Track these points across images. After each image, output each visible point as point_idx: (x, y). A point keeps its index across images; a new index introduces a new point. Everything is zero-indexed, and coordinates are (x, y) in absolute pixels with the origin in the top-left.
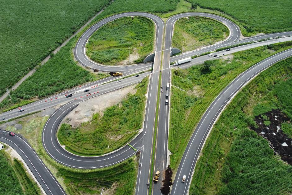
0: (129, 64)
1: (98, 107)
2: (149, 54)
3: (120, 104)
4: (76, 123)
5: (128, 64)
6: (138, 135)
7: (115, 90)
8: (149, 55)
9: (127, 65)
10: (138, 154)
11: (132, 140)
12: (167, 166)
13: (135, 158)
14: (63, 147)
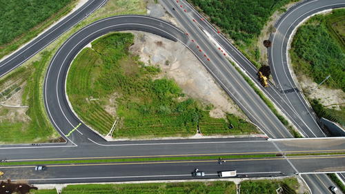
0: (306, 92)
1: (176, 67)
2: (341, 125)
3: (186, 98)
4: (138, 49)
5: (304, 91)
6: (100, 135)
7: (220, 83)
8: (337, 125)
9: (301, 90)
10: (62, 140)
11: (91, 128)
12: (36, 186)
13: (55, 136)
14: (89, 45)
